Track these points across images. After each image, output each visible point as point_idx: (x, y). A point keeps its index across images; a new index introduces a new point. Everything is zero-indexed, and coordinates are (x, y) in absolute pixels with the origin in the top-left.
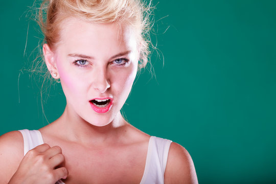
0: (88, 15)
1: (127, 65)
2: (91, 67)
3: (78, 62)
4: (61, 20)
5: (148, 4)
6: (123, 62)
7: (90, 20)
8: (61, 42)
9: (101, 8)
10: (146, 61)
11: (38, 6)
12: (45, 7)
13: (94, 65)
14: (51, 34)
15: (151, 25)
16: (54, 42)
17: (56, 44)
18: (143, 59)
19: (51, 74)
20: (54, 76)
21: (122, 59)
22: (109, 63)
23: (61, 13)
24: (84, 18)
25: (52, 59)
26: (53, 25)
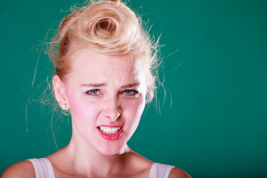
0: (101, 47)
1: (137, 96)
2: (102, 97)
3: (90, 92)
4: (74, 52)
5: (155, 42)
6: (132, 93)
7: (103, 51)
8: (73, 73)
9: (114, 40)
10: (152, 95)
11: (49, 41)
12: (56, 42)
13: (105, 94)
14: (62, 66)
15: (159, 62)
16: (66, 73)
17: (68, 76)
18: (150, 93)
19: (60, 105)
20: (63, 107)
21: (131, 90)
22: (119, 93)
23: (73, 45)
24: (97, 50)
25: (62, 90)
26: (65, 57)
